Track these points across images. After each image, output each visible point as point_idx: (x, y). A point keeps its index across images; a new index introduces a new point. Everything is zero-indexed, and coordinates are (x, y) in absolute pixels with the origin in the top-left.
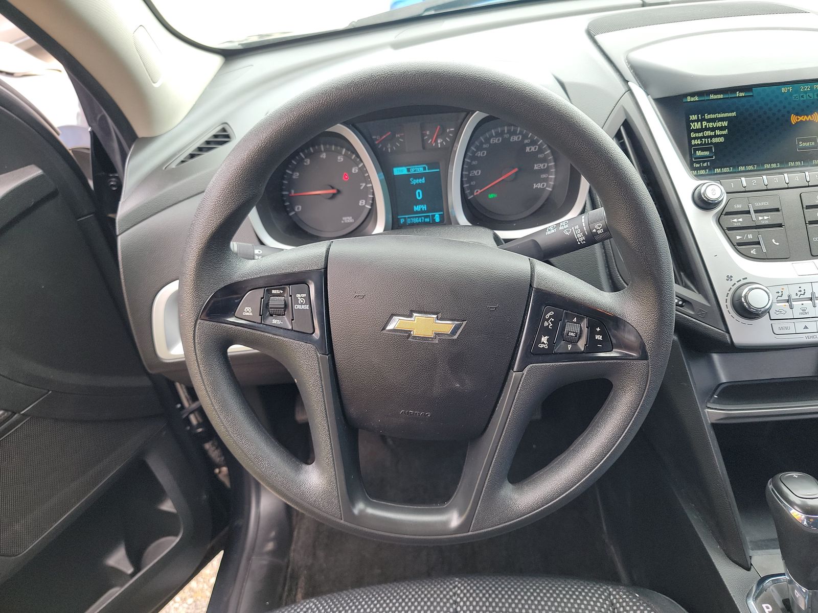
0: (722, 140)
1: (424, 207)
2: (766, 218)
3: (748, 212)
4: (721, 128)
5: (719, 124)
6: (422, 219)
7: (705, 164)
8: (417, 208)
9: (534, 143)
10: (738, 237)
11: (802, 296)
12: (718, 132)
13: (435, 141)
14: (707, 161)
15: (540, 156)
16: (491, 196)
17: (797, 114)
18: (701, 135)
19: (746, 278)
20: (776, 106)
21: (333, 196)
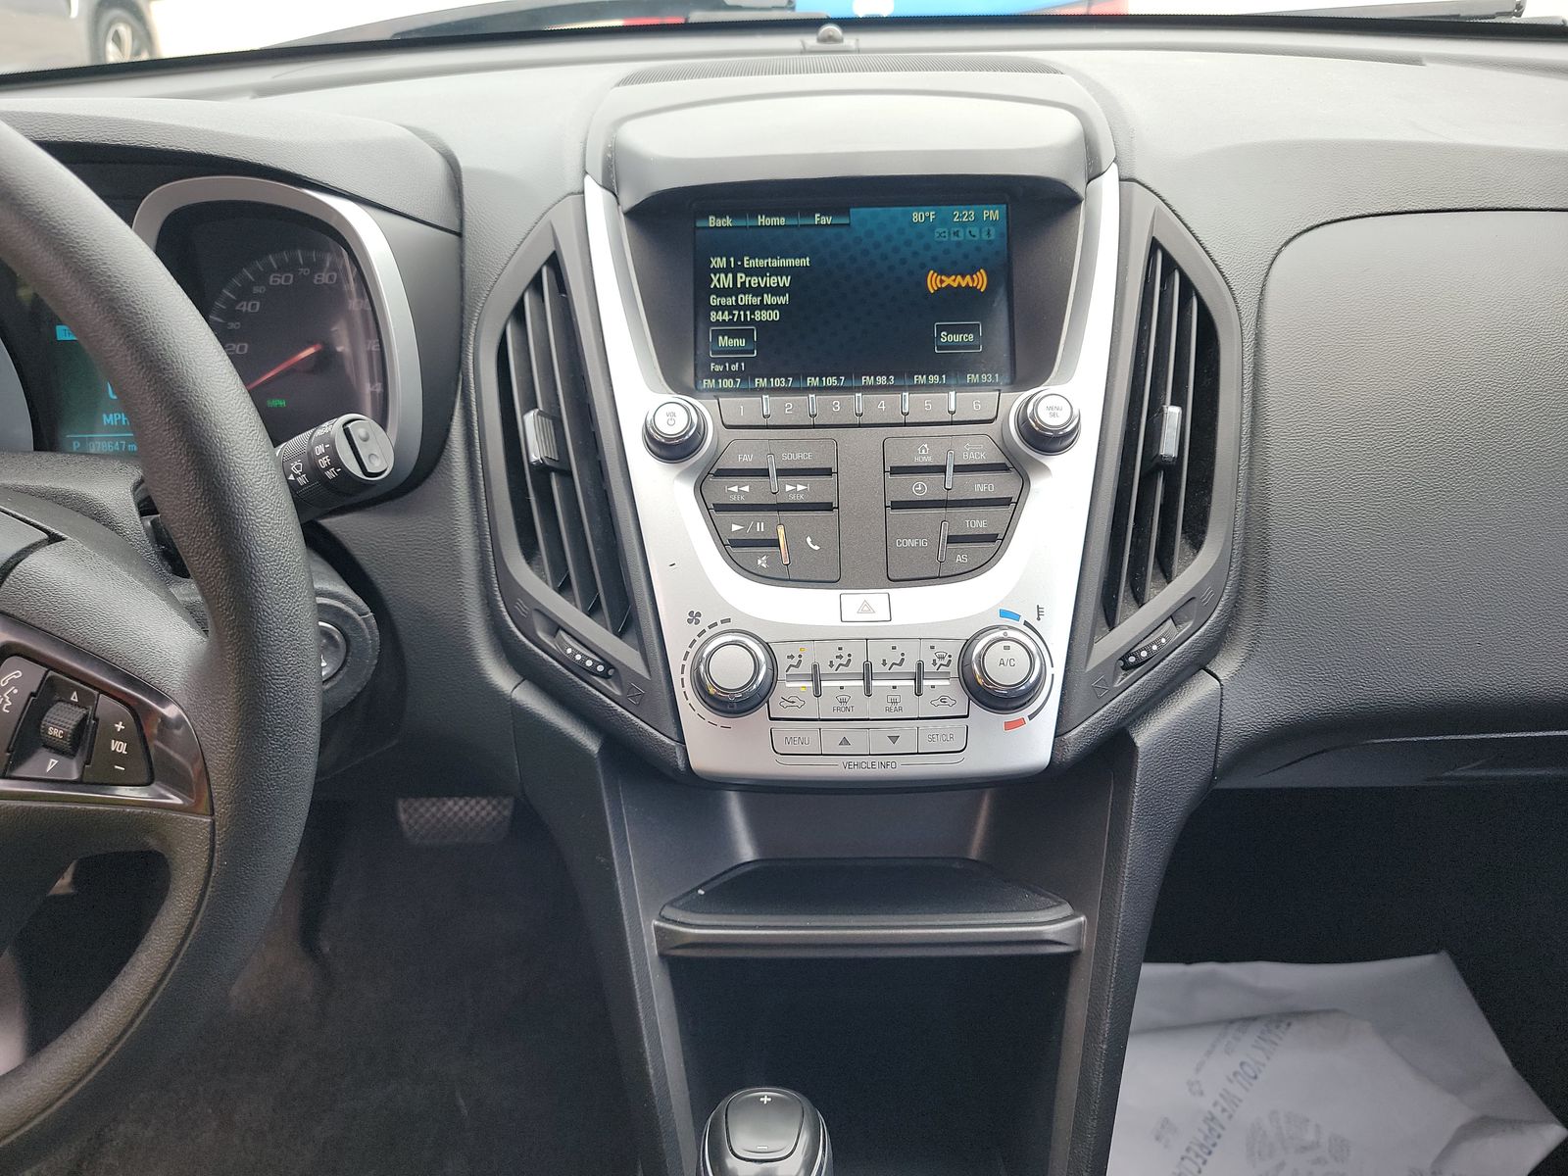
0: (775, 315)
2: (800, 488)
3: (765, 473)
4: (776, 291)
5: (772, 281)
7: (735, 367)
8: (110, 419)
10: (735, 528)
11: (842, 669)
12: (768, 299)
14: (739, 360)
16: (273, 404)
17: (941, 272)
18: (731, 301)
19: (729, 620)
20: (896, 250)
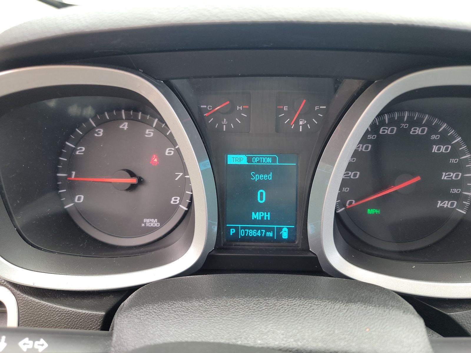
1: (267, 216)
6: (261, 233)
8: (256, 216)
9: (445, 140)
13: (295, 123)
15: (453, 161)
16: (370, 211)
21: (132, 188)
